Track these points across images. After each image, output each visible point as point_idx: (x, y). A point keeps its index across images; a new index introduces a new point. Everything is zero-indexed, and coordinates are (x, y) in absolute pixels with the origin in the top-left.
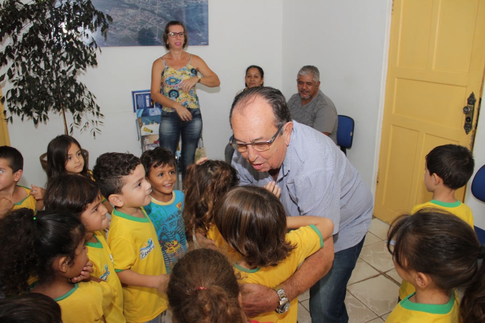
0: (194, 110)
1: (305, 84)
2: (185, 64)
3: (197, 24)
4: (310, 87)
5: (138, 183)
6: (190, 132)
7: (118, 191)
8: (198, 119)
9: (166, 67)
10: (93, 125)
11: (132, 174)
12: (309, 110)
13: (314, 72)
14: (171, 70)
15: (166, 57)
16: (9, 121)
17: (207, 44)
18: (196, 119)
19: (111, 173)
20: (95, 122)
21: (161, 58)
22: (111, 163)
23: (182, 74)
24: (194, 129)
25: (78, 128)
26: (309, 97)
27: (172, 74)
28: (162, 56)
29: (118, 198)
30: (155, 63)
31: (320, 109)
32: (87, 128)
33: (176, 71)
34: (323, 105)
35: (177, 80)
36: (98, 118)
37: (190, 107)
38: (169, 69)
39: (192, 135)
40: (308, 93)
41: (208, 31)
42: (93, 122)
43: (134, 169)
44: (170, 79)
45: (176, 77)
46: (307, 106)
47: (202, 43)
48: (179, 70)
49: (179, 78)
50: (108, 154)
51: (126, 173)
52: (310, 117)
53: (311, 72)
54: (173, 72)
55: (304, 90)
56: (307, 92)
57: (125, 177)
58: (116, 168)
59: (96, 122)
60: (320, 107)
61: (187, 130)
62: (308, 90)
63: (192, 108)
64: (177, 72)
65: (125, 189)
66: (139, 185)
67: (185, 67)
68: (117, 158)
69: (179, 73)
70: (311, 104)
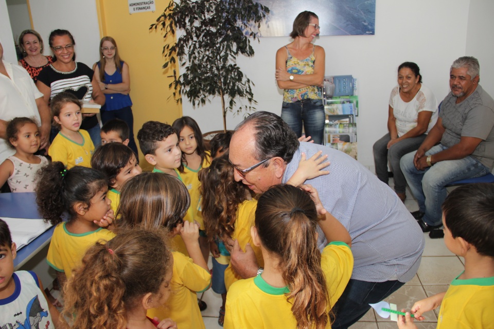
0: (314, 101)
1: (457, 79)
2: (308, 55)
3: (362, 13)
4: (463, 83)
5: (168, 149)
6: (312, 124)
7: (152, 152)
8: (319, 110)
9: (290, 56)
10: (246, 110)
11: (164, 141)
12: (460, 110)
13: (469, 64)
14: (294, 60)
15: (291, 46)
16: (179, 102)
17: (373, 34)
18: (317, 110)
19: (148, 138)
20: (248, 107)
21: (285, 46)
22: (151, 130)
23: (305, 65)
24: (316, 120)
25: (231, 111)
26: (461, 94)
27: (295, 64)
28: (285, 45)
29: (153, 158)
30: (279, 51)
31: (472, 109)
32: (240, 113)
33: (299, 61)
34: (477, 105)
35: (299, 71)
36: (251, 104)
37: (311, 98)
38: (292, 59)
39: (314, 127)
40: (460, 90)
41: (374, 20)
42: (246, 107)
43: (167, 137)
44: (293, 69)
45: (298, 67)
46: (460, 105)
47: (367, 32)
48: (302, 61)
49: (302, 70)
50: (151, 122)
51: (160, 139)
52: (461, 118)
53: (465, 64)
54: (296, 63)
55: (456, 85)
56: (460, 88)
57: (158, 143)
58: (153, 134)
59: (250, 107)
60: (472, 107)
61: (309, 122)
62: (460, 86)
63: (312, 98)
64: (300, 63)
65: (158, 151)
66: (170, 150)
67: (308, 58)
68: (156, 126)
69: (302, 64)
70: (464, 103)
